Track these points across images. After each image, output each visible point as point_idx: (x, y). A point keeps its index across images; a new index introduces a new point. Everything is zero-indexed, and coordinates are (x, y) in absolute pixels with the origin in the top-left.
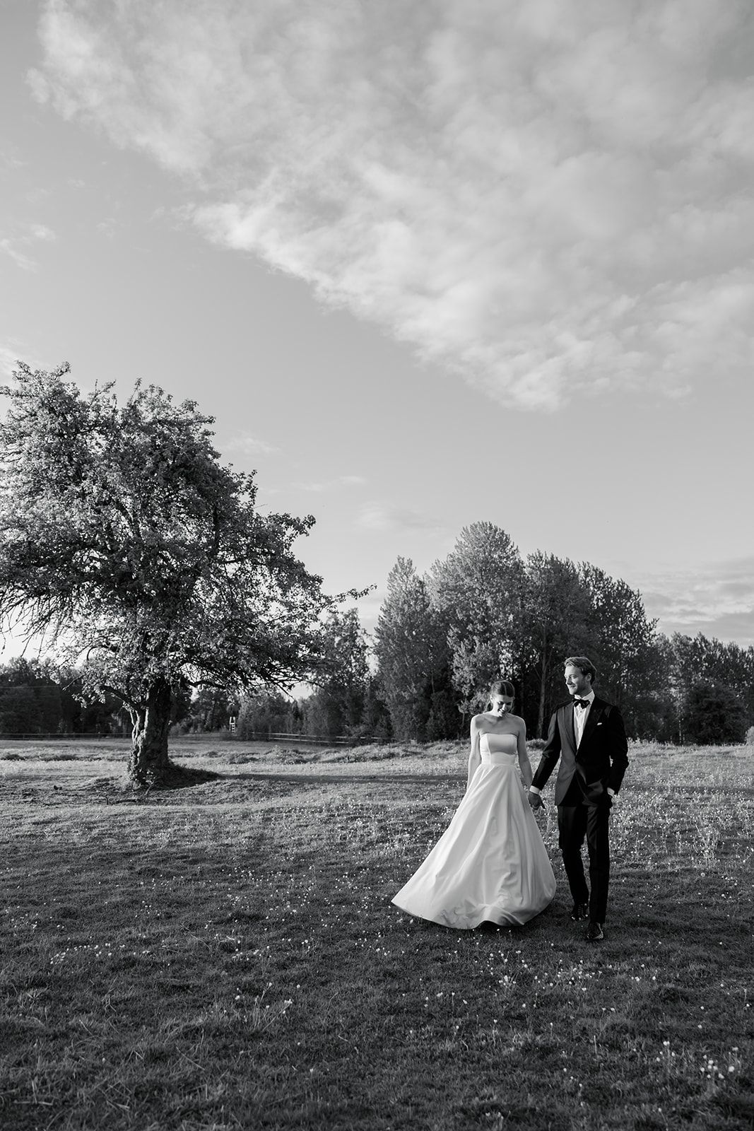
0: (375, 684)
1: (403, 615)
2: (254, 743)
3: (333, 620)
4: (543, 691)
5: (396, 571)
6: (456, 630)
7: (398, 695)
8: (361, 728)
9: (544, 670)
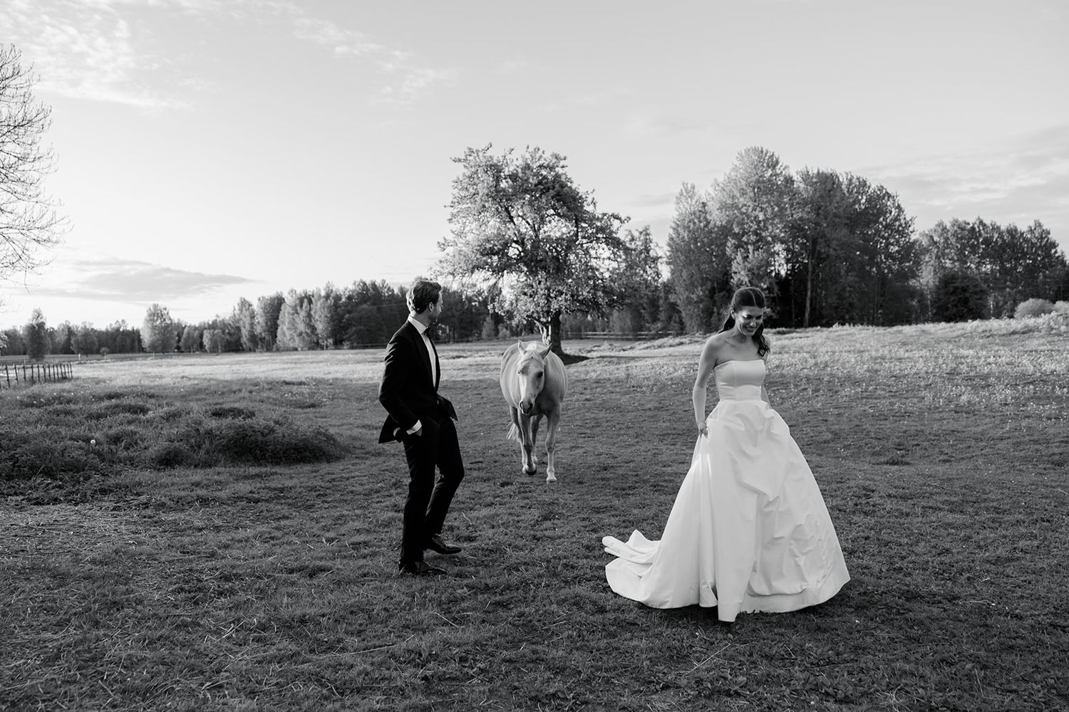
0: (668, 288)
1: (689, 231)
2: (571, 341)
3: (630, 237)
4: (809, 286)
5: (681, 194)
6: (733, 241)
7: (687, 298)
8: (659, 325)
9: (810, 269)
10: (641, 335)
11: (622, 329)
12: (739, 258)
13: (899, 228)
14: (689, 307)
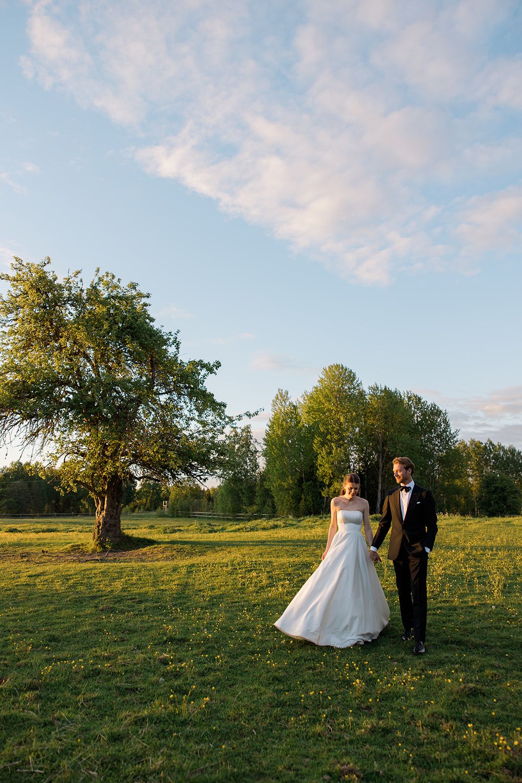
0: (264, 477)
1: (282, 429)
3: (234, 433)
4: (380, 480)
5: (277, 398)
6: (319, 439)
8: (255, 507)
9: (381, 466)
10: (239, 516)
11: (223, 510)
12: (324, 453)
13: (445, 438)
14: (281, 493)
